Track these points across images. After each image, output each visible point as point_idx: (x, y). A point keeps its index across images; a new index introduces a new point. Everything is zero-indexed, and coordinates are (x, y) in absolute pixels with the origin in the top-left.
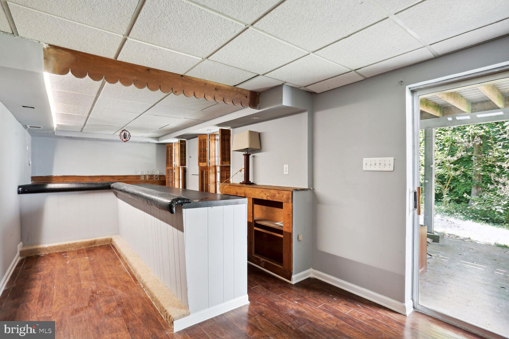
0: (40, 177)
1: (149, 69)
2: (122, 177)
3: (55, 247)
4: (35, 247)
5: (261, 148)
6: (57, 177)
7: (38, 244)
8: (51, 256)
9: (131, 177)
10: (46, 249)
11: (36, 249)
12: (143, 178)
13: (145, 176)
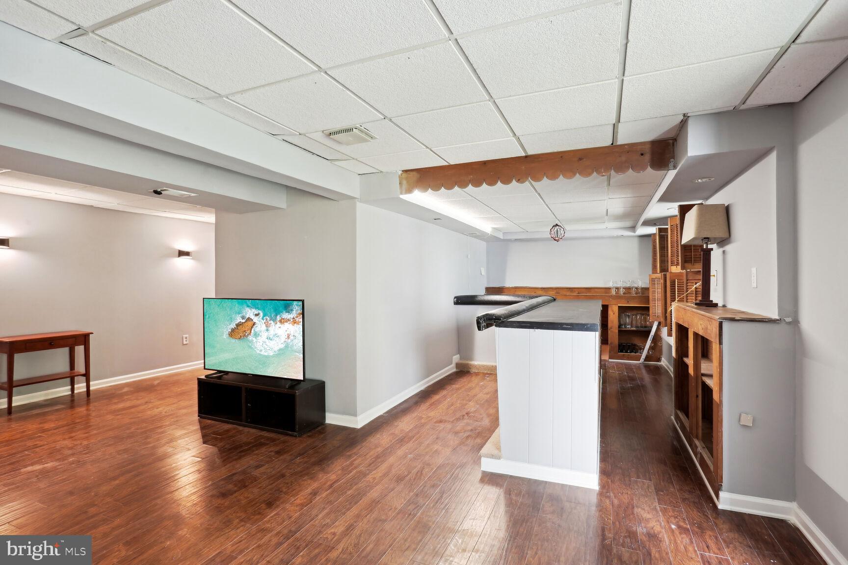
0: (493, 288)
1: (485, 163)
2: (583, 290)
3: (483, 366)
4: (467, 362)
5: (730, 236)
6: (509, 288)
7: (471, 359)
8: (477, 374)
9: (599, 290)
10: (475, 366)
11: (468, 364)
12: (613, 292)
13: (617, 288)
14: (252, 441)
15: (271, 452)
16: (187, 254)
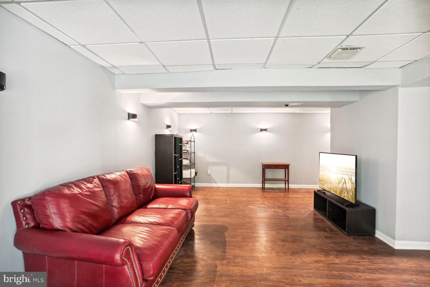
14: (322, 227)
15: (324, 235)
16: (265, 130)
